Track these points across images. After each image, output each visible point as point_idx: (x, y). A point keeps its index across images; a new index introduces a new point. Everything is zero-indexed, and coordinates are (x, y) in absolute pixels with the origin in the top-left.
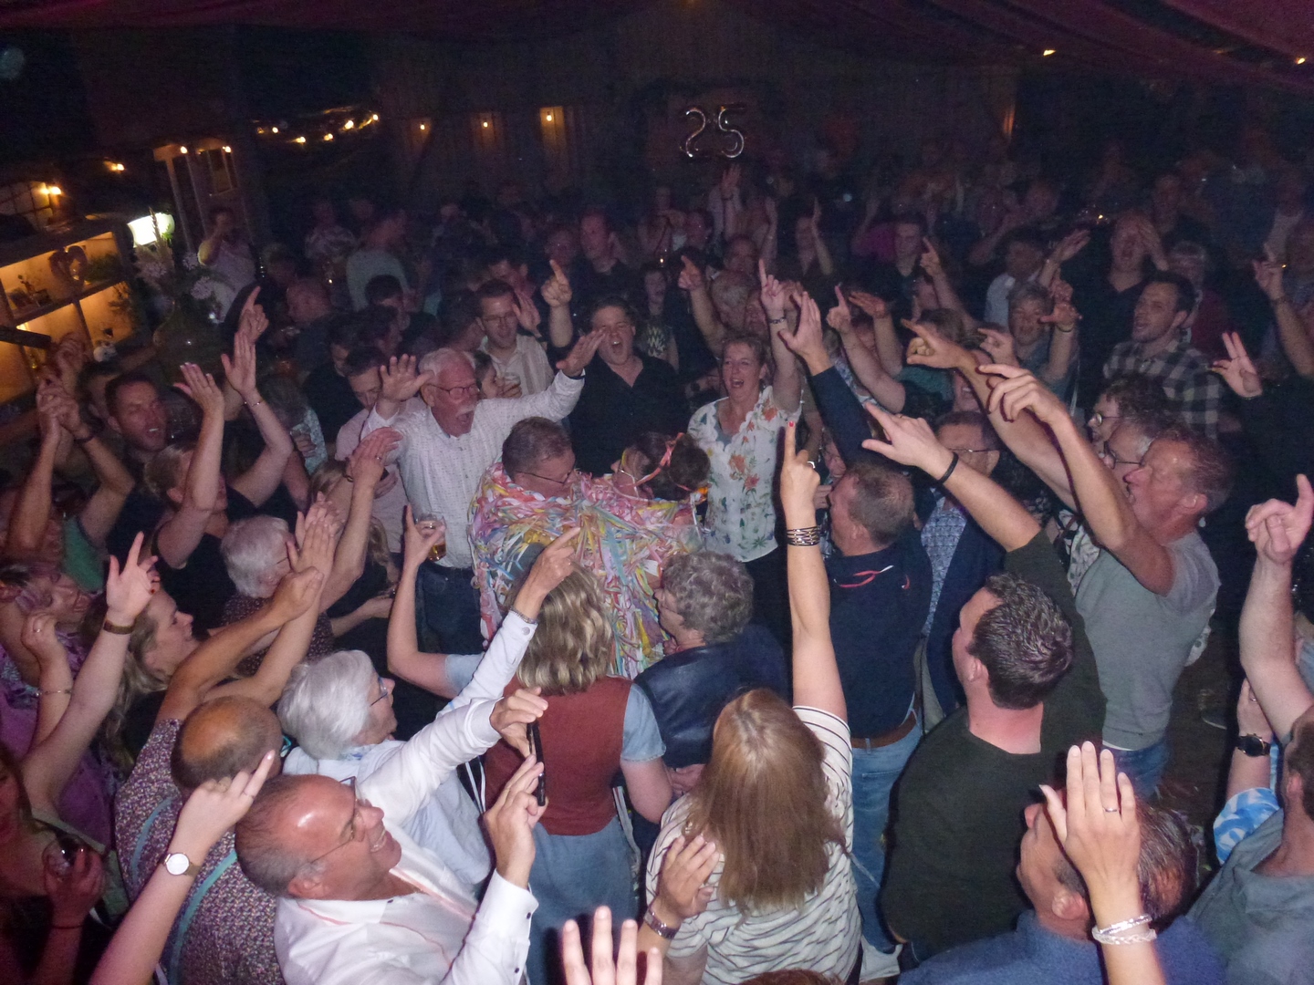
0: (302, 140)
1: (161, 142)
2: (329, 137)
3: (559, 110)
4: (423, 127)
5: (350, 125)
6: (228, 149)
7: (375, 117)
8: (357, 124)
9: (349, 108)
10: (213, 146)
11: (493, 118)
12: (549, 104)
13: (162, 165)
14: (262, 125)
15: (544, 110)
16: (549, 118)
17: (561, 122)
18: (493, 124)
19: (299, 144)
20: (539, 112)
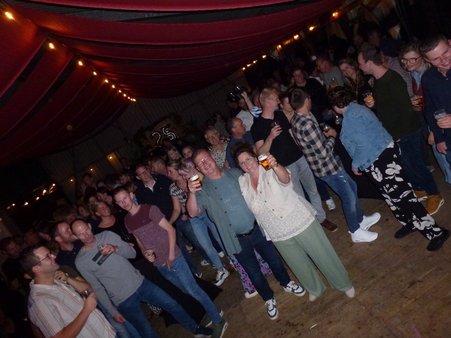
0: (27, 203)
2: (38, 198)
3: (113, 154)
5: (45, 191)
7: (54, 185)
8: (47, 190)
9: (43, 186)
11: (93, 166)
12: (109, 153)
15: (108, 156)
16: (111, 158)
17: (115, 157)
18: (93, 168)
19: (27, 205)
20: (107, 157)
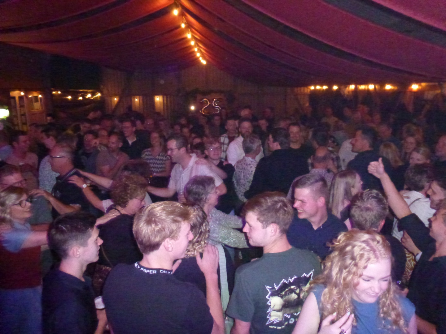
0: (69, 98)
1: (14, 90)
2: (81, 98)
3: (161, 97)
4: (115, 99)
5: (89, 96)
6: (40, 96)
7: (99, 95)
8: (92, 96)
9: (90, 91)
10: (35, 94)
11: (139, 98)
12: (158, 94)
13: (14, 98)
14: (55, 90)
16: (158, 99)
17: (161, 100)
20: (155, 97)
